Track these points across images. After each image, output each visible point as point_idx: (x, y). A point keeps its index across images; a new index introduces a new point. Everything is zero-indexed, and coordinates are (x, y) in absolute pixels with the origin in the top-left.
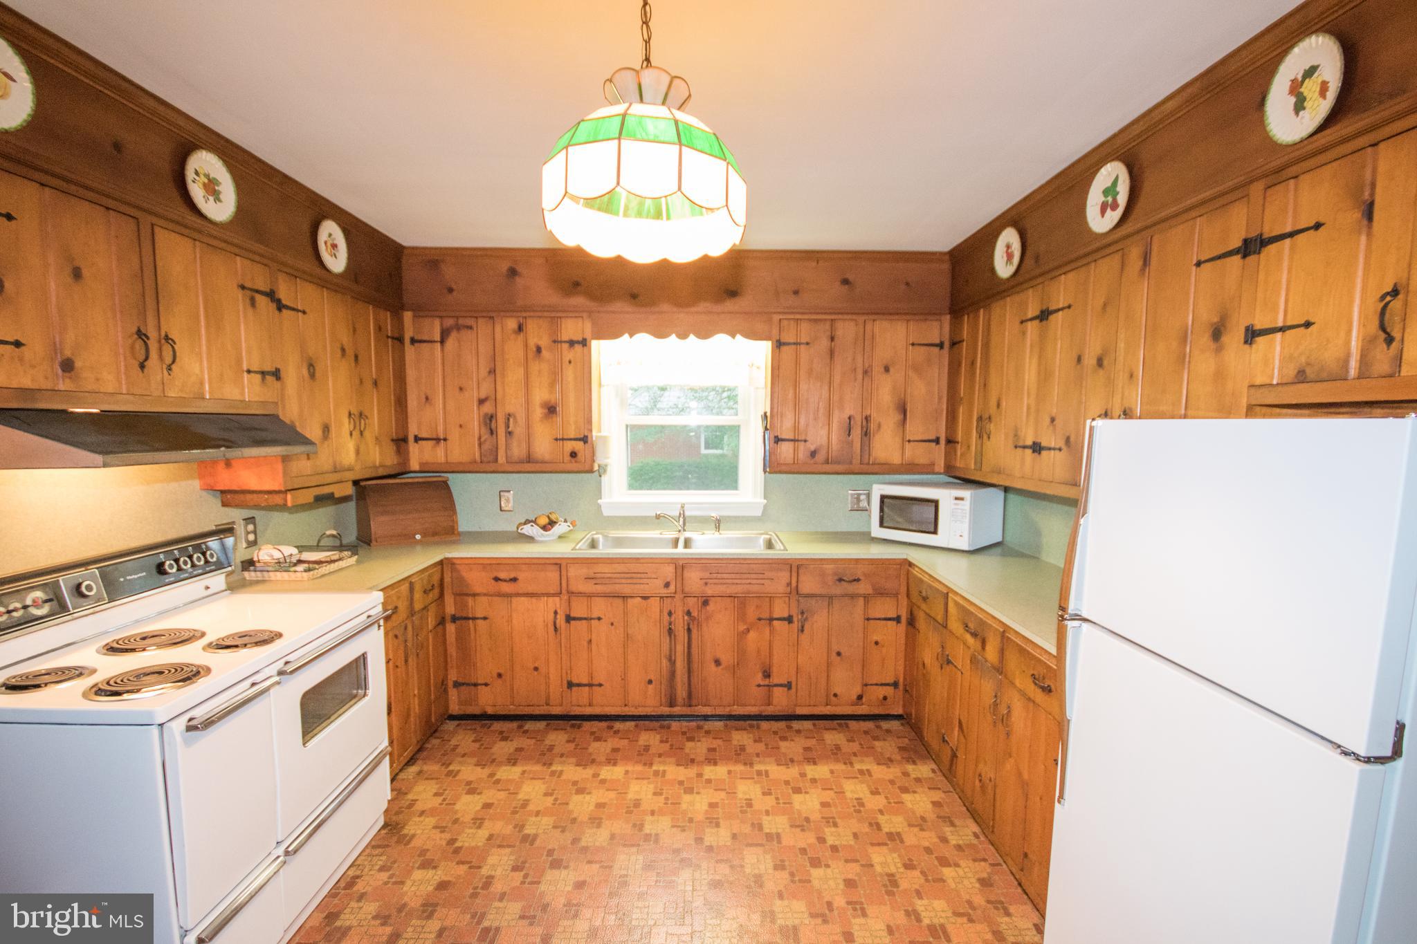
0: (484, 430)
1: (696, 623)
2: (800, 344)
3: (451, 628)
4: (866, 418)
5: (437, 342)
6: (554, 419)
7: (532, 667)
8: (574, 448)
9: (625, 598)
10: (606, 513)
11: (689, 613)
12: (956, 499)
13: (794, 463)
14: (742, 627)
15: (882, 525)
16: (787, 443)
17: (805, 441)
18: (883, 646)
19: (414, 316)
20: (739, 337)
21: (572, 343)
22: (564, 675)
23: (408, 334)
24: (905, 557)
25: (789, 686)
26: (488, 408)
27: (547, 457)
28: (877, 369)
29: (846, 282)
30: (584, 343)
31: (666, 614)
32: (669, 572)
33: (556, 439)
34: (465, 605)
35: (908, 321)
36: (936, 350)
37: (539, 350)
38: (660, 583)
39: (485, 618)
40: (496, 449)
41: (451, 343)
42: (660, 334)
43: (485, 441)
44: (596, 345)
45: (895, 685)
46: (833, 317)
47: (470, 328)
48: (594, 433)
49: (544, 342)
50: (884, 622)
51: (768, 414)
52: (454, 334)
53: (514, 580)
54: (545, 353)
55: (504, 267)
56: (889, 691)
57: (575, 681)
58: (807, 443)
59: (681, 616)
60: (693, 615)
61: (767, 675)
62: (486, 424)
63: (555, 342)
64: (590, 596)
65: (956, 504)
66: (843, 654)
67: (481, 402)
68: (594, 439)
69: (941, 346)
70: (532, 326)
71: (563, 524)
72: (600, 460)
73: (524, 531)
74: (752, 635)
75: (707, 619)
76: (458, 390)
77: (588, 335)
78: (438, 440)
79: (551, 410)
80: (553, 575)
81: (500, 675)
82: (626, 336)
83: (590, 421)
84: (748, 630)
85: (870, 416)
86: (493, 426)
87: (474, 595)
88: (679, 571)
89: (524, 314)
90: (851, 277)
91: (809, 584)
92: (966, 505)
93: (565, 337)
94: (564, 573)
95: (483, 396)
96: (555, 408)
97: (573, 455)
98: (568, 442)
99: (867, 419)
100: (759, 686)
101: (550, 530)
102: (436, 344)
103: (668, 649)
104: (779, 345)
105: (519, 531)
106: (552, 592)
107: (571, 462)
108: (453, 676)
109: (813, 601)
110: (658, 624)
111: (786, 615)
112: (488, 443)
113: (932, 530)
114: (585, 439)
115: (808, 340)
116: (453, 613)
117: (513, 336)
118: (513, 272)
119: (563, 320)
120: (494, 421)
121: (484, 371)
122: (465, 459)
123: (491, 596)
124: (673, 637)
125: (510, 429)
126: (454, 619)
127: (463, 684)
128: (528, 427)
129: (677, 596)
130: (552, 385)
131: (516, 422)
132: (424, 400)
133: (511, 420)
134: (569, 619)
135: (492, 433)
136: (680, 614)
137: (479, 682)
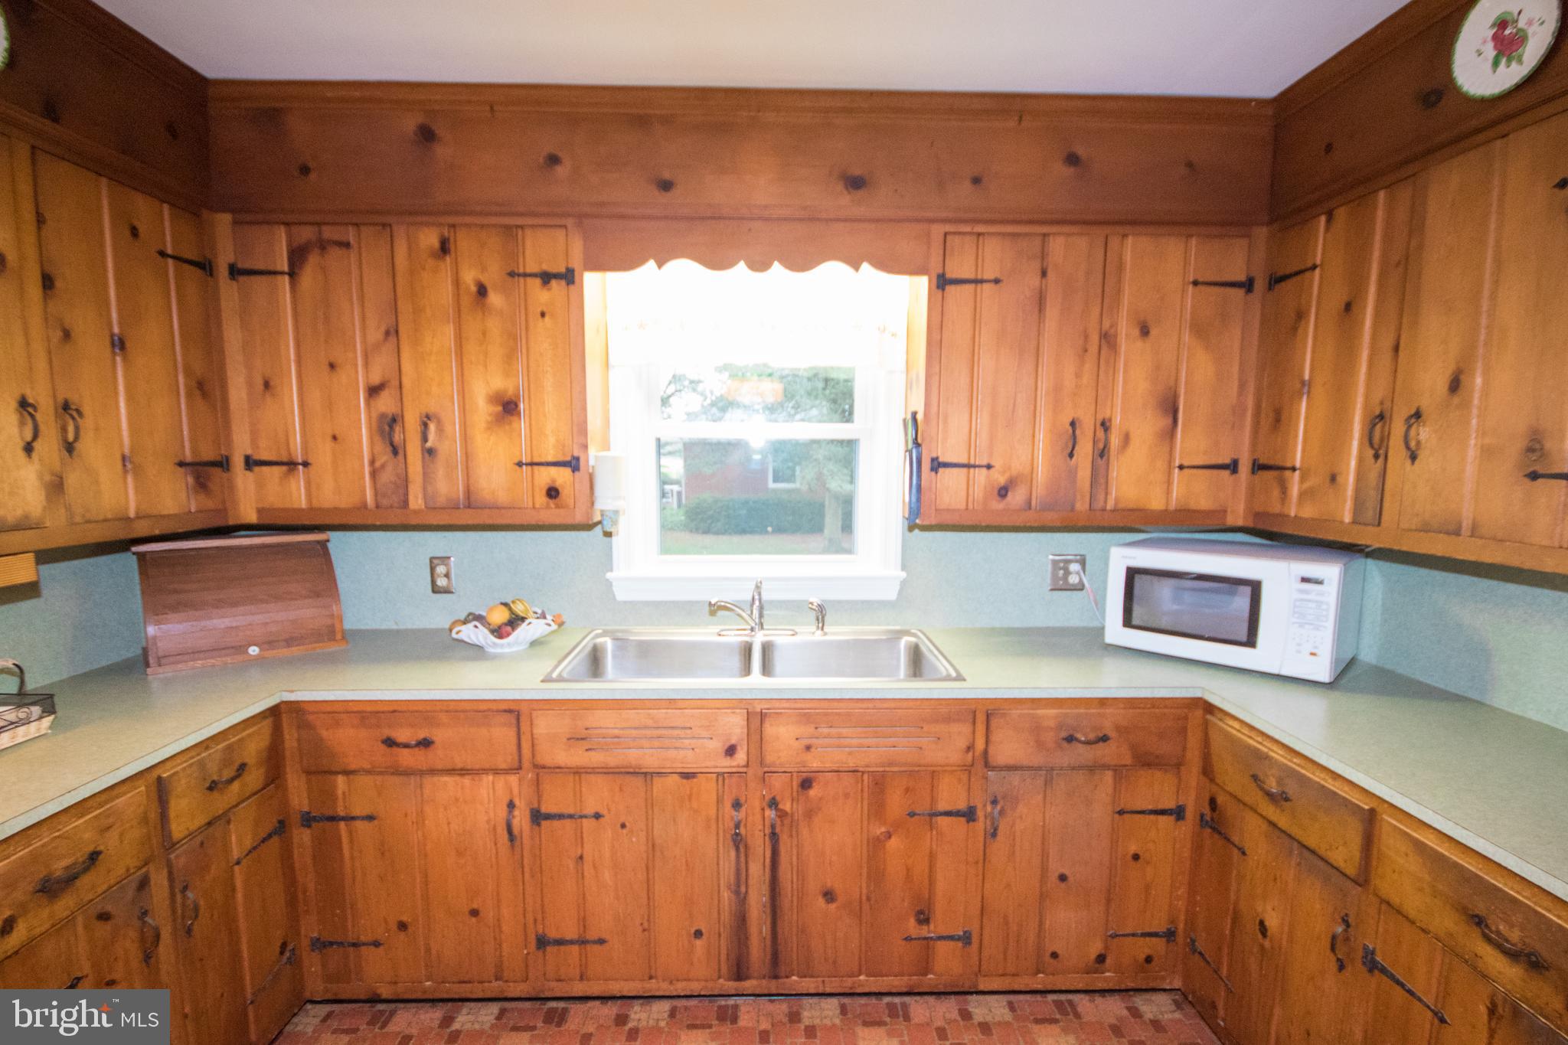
0: (381, 447)
1: (787, 821)
2: (982, 281)
3: (303, 837)
4: (1103, 424)
5: (282, 273)
6: (515, 425)
7: (466, 910)
8: (554, 481)
9: (648, 776)
10: (621, 596)
11: (773, 803)
12: (1304, 580)
13: (967, 509)
14: (880, 830)
15: (1128, 622)
16: (955, 470)
17: (989, 467)
18: (1148, 863)
19: (235, 222)
20: (866, 267)
21: (546, 278)
22: (531, 926)
23: (224, 257)
24: (1198, 694)
25: (966, 939)
26: (385, 403)
27: (503, 497)
28: (1125, 329)
29: (1072, 160)
30: (569, 277)
31: (728, 805)
32: (735, 726)
33: (520, 464)
34: (330, 795)
35: (1190, 236)
36: (1239, 293)
37: (482, 291)
38: (717, 745)
39: (370, 818)
40: (405, 482)
41: (308, 277)
42: (716, 261)
43: (383, 466)
44: (592, 282)
45: (1170, 935)
46: (1045, 229)
47: (347, 245)
48: (593, 452)
49: (492, 275)
50: (1152, 817)
51: (920, 417)
52: (313, 260)
53: (426, 743)
54: (495, 299)
55: (410, 123)
56: (1158, 946)
57: (553, 934)
58: (992, 470)
59: (758, 810)
60: (781, 806)
61: (923, 918)
62: (381, 432)
63: (512, 274)
64: (578, 772)
65: (1301, 591)
66: (1071, 879)
67: (373, 391)
68: (592, 462)
69: (1248, 285)
70: (464, 243)
71: (534, 621)
72: (604, 502)
73: (463, 636)
74: (894, 843)
75: (809, 814)
76: (327, 368)
77: (576, 263)
78: (291, 465)
79: (508, 407)
80: (502, 734)
81: (402, 926)
82: (651, 264)
83: (582, 429)
84: (889, 836)
85: (1110, 420)
86: (397, 438)
87: (347, 773)
88: (756, 721)
89: (451, 220)
90: (1081, 151)
91: (1009, 747)
92: (1330, 593)
93: (532, 267)
94: (525, 727)
95: (376, 379)
96: (516, 405)
97: (553, 493)
98: (542, 468)
99: (1105, 425)
100: (908, 939)
101: (508, 635)
102: (279, 277)
103: (733, 870)
104: (942, 282)
105: (454, 635)
106: (504, 766)
107: (548, 507)
108: (311, 928)
109: (1015, 778)
110: (714, 826)
111: (962, 805)
112: (389, 468)
113: (1244, 638)
114: (573, 464)
115: (998, 275)
116: (306, 809)
117: (431, 263)
118: (427, 135)
119: (528, 232)
120: (398, 429)
121: (375, 335)
122: (345, 501)
123: (381, 773)
124: (742, 850)
125: (429, 444)
126: (308, 820)
127: (331, 944)
128: (466, 438)
129: (751, 772)
130: (510, 357)
131: (440, 430)
132: (262, 387)
133: (432, 427)
134: (537, 817)
135: (395, 452)
136: (757, 804)
137: (363, 938)
